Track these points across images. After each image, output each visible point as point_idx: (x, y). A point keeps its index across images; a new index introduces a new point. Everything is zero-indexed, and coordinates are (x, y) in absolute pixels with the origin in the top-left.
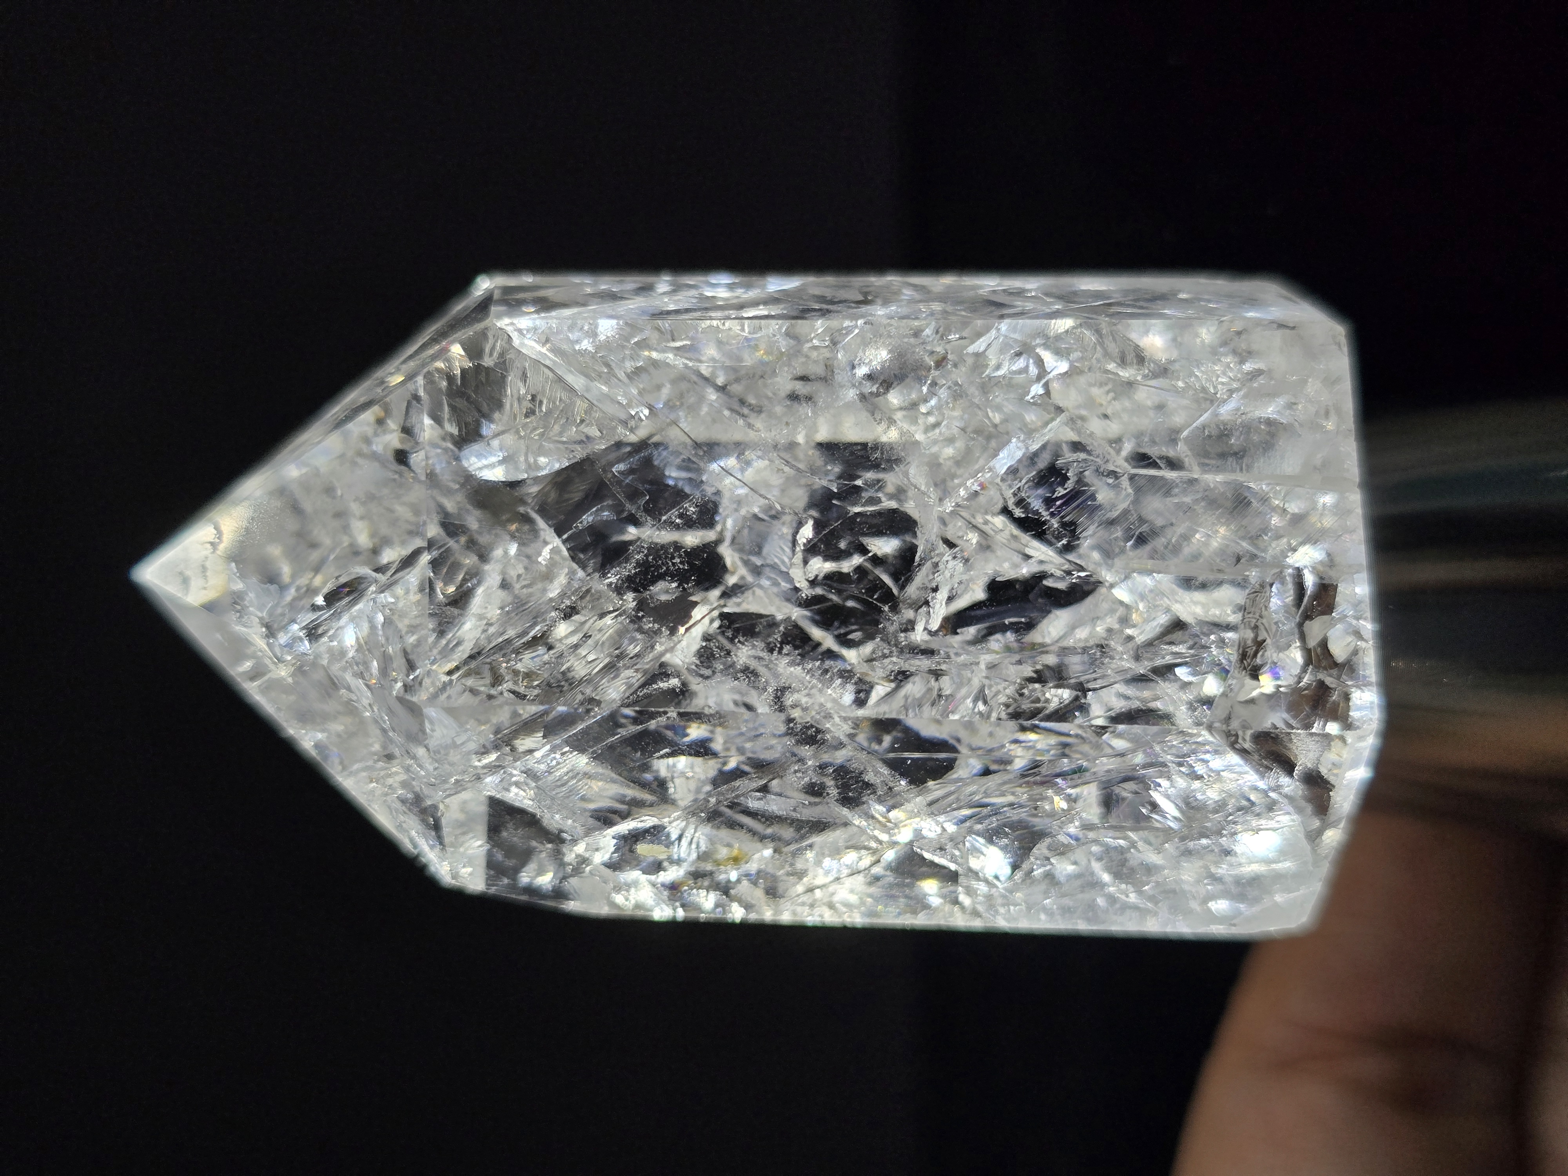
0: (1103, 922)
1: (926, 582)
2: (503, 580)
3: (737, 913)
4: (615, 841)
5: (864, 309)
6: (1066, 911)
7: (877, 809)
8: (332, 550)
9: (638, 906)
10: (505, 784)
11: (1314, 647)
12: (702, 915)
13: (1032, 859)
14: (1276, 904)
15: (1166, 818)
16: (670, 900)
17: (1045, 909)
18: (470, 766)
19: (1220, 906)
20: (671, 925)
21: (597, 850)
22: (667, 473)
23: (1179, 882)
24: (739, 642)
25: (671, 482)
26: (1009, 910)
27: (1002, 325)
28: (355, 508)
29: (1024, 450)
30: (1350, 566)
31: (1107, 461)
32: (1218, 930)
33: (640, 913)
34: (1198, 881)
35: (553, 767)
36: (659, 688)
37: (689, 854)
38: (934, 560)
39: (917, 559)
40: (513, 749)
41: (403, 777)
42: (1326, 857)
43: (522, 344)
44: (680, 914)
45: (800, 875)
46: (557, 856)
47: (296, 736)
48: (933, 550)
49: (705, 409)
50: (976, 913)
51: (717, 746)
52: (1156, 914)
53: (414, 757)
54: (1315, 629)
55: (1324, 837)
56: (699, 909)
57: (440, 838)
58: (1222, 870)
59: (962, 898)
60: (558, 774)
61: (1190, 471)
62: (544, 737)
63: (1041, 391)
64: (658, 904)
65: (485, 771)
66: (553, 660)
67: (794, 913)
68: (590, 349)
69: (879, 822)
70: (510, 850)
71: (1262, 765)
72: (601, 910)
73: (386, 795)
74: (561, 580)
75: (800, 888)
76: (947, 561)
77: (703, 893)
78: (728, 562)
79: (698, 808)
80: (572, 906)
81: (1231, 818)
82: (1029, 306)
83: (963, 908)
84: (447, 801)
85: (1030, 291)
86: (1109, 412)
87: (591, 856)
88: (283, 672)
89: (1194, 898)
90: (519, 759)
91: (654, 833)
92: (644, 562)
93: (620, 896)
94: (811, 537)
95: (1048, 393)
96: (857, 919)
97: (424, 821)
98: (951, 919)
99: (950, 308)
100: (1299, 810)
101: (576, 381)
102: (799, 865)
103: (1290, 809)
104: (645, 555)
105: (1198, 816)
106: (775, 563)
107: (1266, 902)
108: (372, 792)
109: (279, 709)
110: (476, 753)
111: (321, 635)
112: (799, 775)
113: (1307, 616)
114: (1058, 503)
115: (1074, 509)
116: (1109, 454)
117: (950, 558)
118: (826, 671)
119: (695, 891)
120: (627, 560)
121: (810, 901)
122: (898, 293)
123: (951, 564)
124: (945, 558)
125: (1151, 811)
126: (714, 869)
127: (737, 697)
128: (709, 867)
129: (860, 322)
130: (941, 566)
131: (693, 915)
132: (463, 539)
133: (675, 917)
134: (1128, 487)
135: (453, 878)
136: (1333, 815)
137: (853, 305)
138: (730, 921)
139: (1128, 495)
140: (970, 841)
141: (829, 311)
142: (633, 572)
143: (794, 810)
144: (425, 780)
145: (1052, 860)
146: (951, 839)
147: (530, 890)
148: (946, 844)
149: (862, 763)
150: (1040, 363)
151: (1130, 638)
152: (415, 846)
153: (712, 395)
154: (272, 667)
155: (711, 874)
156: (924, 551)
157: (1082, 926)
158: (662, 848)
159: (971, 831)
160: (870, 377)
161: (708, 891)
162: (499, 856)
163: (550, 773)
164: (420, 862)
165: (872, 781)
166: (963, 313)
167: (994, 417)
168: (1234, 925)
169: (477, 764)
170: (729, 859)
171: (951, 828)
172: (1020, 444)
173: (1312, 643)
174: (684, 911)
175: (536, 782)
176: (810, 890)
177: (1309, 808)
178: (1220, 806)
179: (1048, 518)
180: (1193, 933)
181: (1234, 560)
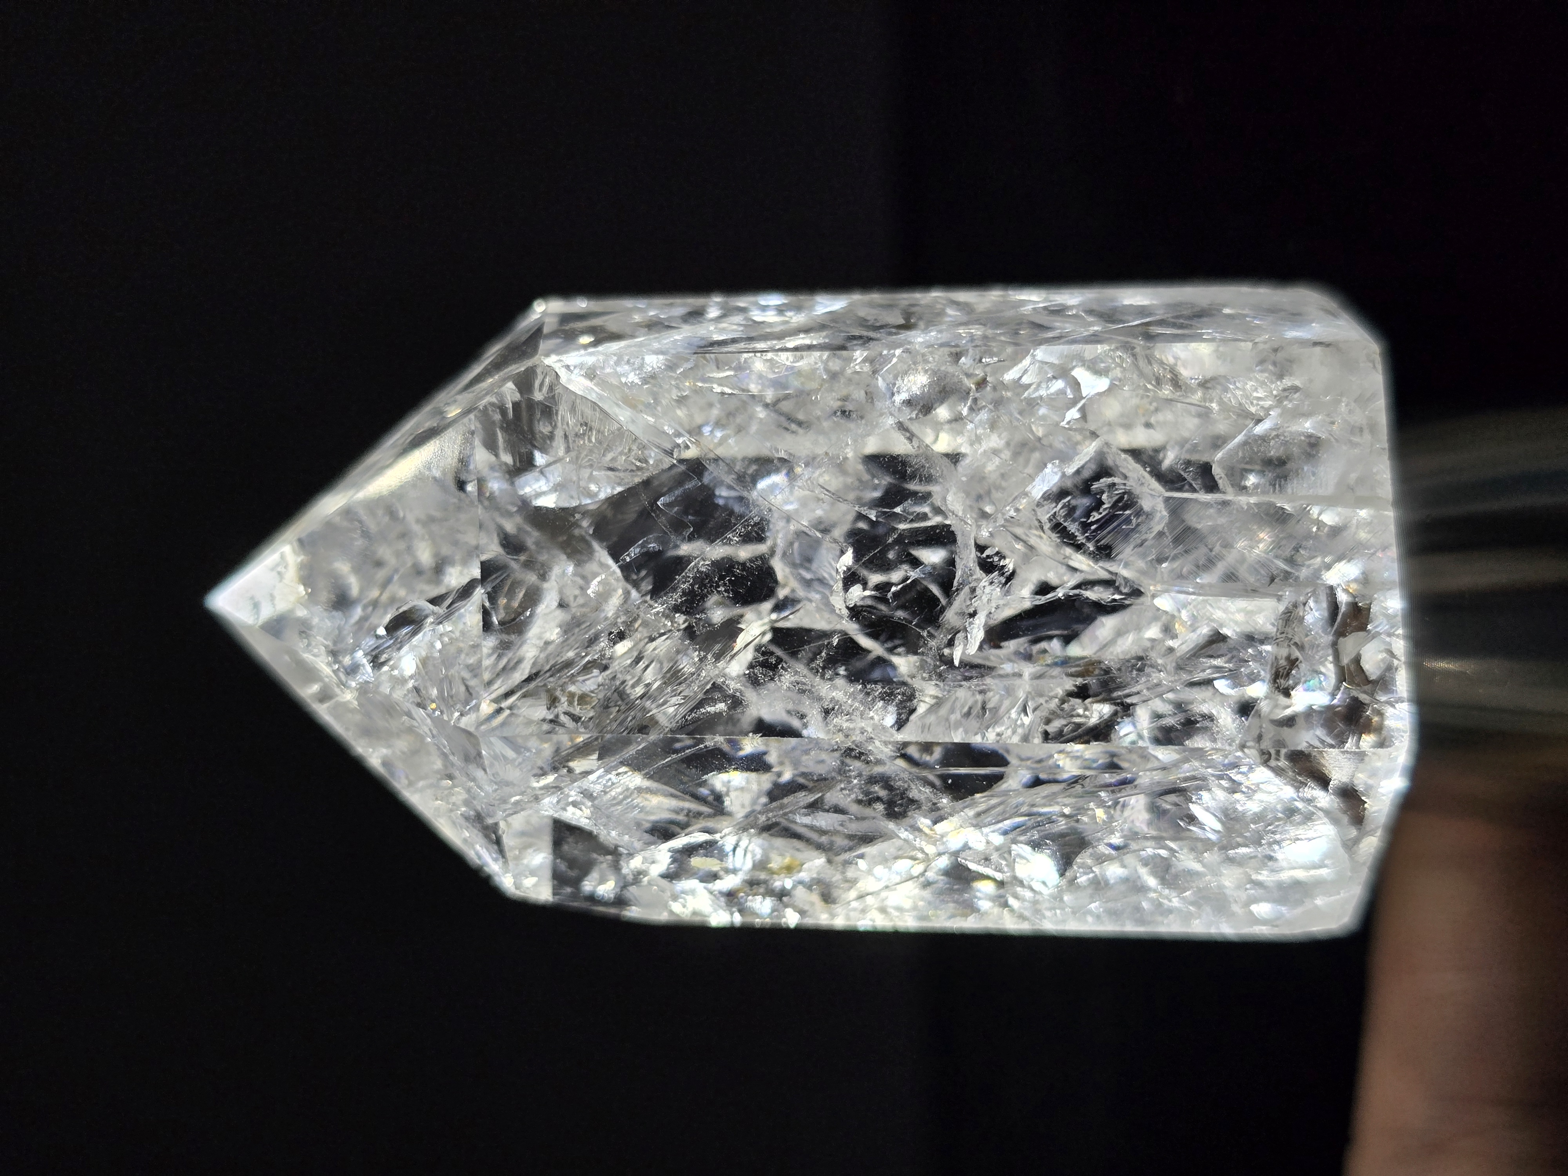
0: (1149, 923)
1: (964, 607)
2: (561, 600)
3: (791, 919)
4: (670, 854)
5: (904, 335)
6: (1114, 914)
7: (924, 822)
8: (396, 571)
9: (695, 913)
10: (562, 804)
11: (1348, 665)
12: (757, 920)
13: (1075, 867)
14: (1316, 907)
15: (1204, 829)
16: (727, 905)
17: (1090, 912)
18: (529, 787)
19: (1263, 909)
20: (728, 932)
21: (653, 862)
22: (717, 493)
23: (1221, 887)
24: (782, 668)
25: (721, 502)
26: (1056, 914)
27: (1038, 351)
28: (417, 528)
29: (1060, 474)
30: (1383, 583)
31: (1142, 484)
32: (1262, 931)
33: (697, 919)
34: (1239, 887)
35: (609, 787)
36: (707, 712)
37: (744, 863)
38: (971, 585)
39: (955, 583)
40: (570, 771)
41: (464, 796)
42: (1364, 863)
43: (569, 380)
44: (737, 919)
45: (853, 882)
46: (616, 867)
47: (364, 754)
48: (971, 575)
49: (754, 428)
50: (1022, 917)
51: (772, 758)
52: (1199, 917)
53: (474, 780)
54: (1349, 644)
55: (1361, 845)
56: (755, 914)
57: (501, 851)
58: (1264, 876)
59: (1012, 901)
60: (613, 793)
61: (1224, 493)
62: (600, 758)
63: (1077, 415)
64: (715, 910)
65: (543, 792)
66: (607, 681)
67: (848, 918)
68: (637, 381)
69: (926, 834)
70: (572, 863)
71: (1295, 780)
72: (661, 917)
73: (451, 811)
74: (615, 601)
75: (853, 894)
76: (984, 587)
77: (759, 898)
78: (780, 576)
79: (749, 824)
80: (633, 913)
81: (1270, 828)
82: (1068, 327)
83: (1012, 911)
84: (509, 819)
85: (1071, 308)
86: (1153, 420)
87: (648, 868)
88: (348, 696)
89: (1236, 901)
90: (575, 781)
91: (709, 848)
92: (690, 591)
93: (676, 903)
94: (851, 563)
95: (1084, 417)
96: (909, 923)
97: (487, 836)
98: (1001, 922)
99: (990, 332)
100: (1335, 821)
101: (623, 415)
102: (850, 873)
103: (1326, 820)
104: (691, 585)
105: (1237, 826)
106: (824, 578)
107: (1308, 905)
108: (437, 809)
109: (347, 729)
110: (535, 775)
111: (383, 664)
112: (845, 792)
113: (1341, 633)
114: (1093, 527)
115: (1109, 533)
116: (1144, 477)
117: (987, 584)
118: (868, 694)
119: (750, 898)
120: (674, 590)
121: (861, 907)
122: (942, 313)
123: (988, 589)
124: (982, 584)
125: (1189, 823)
126: (768, 878)
127: (790, 706)
128: (763, 876)
129: (898, 352)
130: (978, 592)
131: (749, 920)
132: (523, 558)
133: (732, 923)
134: (1163, 509)
135: (517, 888)
136: (1369, 825)
137: (894, 330)
138: (784, 926)
139: (1162, 518)
140: (1016, 849)
141: (870, 339)
142: (679, 600)
143: (842, 825)
144: (485, 800)
145: (1094, 869)
146: (997, 849)
147: (592, 898)
148: (991, 855)
149: (906, 782)
150: (1076, 385)
151: (1171, 650)
152: (480, 857)
153: (761, 413)
154: (337, 690)
155: (765, 882)
156: (962, 576)
157: (1130, 928)
158: (716, 861)
159: (1015, 841)
160: (909, 403)
161: (764, 898)
162: (563, 867)
163: (606, 793)
164: (484, 872)
165: (916, 798)
166: (1003, 338)
167: (1038, 431)
168: (1277, 926)
169: (536, 785)
170: (781, 868)
171: (998, 840)
172: (1056, 470)
173: (1345, 660)
174: (741, 915)
175: (592, 801)
176: (861, 897)
177: (1345, 819)
178: (1259, 817)
179: (1084, 541)
180: (1236, 934)
181: (1268, 579)
